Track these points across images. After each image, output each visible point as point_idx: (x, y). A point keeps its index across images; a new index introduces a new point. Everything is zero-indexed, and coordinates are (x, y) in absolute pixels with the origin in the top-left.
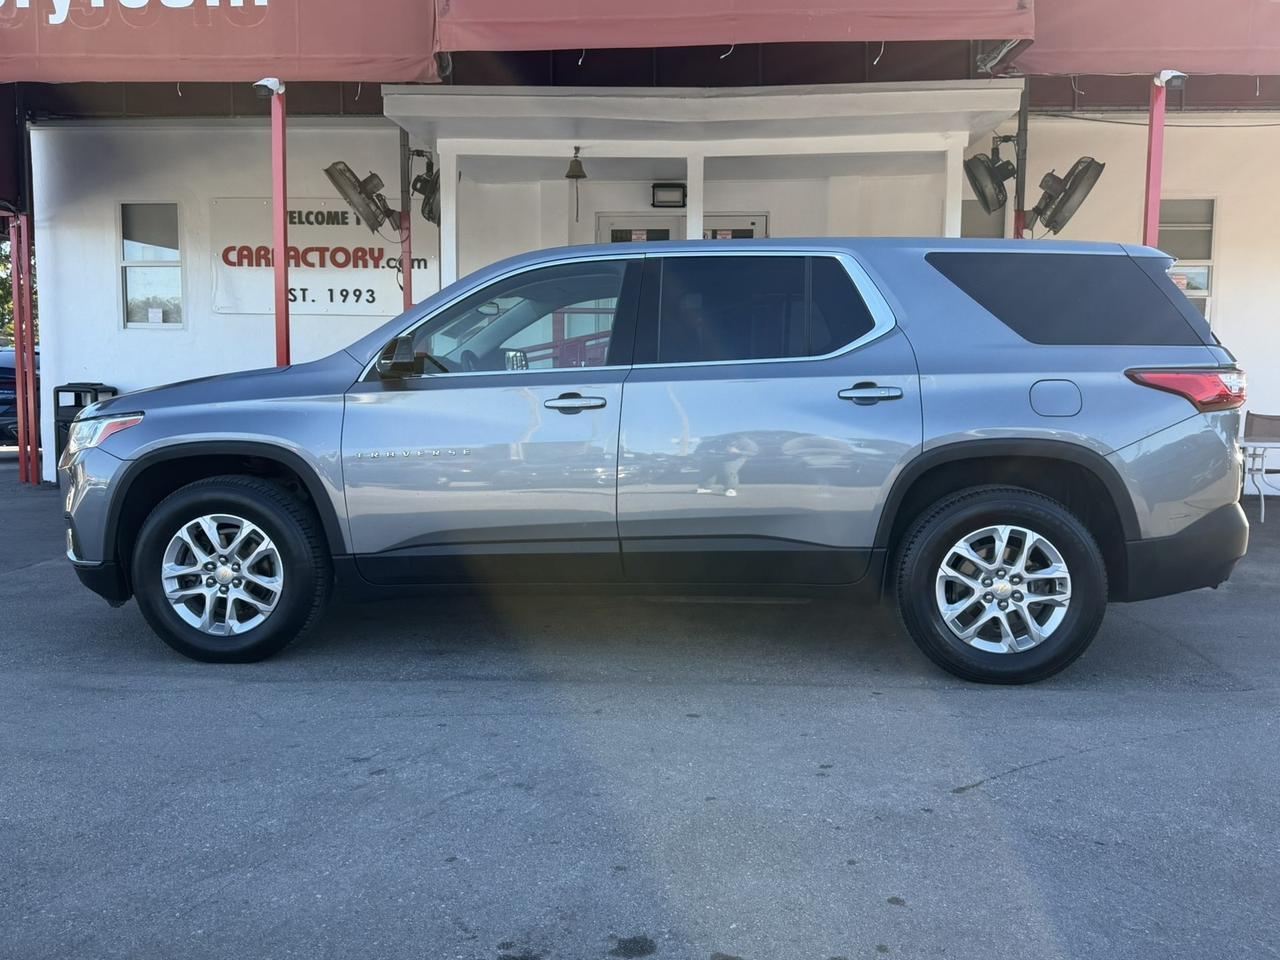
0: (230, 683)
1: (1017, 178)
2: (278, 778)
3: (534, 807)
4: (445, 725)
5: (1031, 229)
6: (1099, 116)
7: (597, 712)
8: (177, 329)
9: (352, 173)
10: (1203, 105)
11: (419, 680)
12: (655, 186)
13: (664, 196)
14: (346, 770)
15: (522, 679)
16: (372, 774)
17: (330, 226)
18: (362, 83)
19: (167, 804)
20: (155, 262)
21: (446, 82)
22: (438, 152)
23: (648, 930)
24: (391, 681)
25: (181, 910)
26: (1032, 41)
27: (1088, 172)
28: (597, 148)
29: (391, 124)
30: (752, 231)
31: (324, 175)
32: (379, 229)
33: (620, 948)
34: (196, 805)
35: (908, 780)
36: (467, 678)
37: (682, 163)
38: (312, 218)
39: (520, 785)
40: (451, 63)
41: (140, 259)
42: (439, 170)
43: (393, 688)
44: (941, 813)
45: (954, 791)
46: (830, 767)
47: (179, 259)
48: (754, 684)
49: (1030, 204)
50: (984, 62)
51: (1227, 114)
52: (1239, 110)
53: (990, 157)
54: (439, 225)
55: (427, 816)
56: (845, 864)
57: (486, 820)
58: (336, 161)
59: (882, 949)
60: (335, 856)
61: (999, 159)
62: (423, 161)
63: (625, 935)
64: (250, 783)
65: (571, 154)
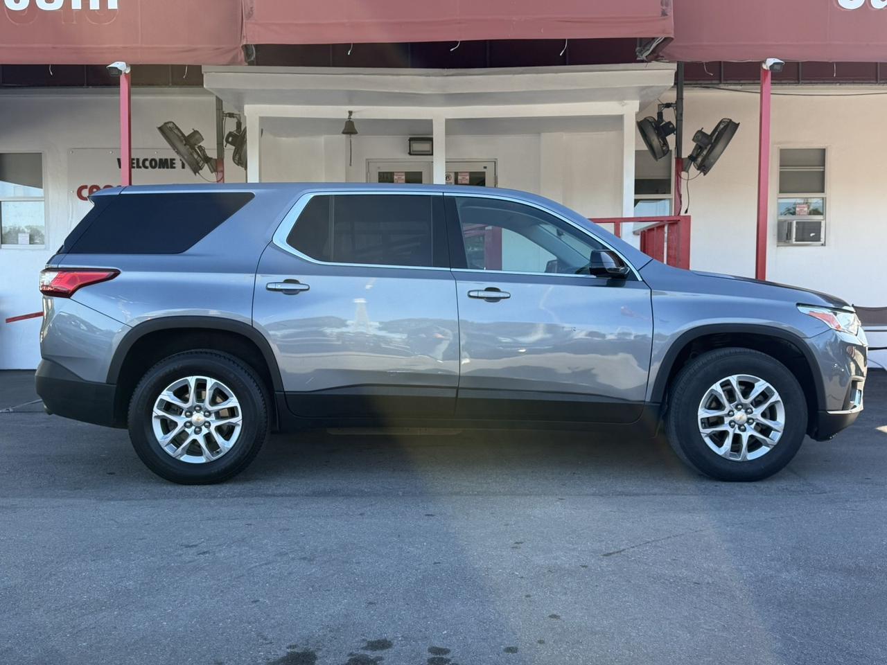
0: (93, 501)
1: (676, 134)
2: (132, 558)
3: (314, 570)
4: (251, 525)
5: (688, 172)
6: (739, 87)
7: (361, 514)
8: (40, 250)
9: (179, 130)
10: (814, 80)
11: (232, 497)
12: (411, 140)
13: (417, 147)
14: (180, 552)
15: (307, 495)
16: (199, 554)
17: (161, 169)
18: (188, 66)
19: (54, 575)
20: (24, 197)
21: (251, 64)
22: (245, 114)
23: (388, 636)
24: (211, 498)
25: (70, 633)
26: (672, 39)
27: (727, 129)
28: (364, 112)
29: (208, 93)
30: (484, 173)
31: (158, 132)
32: (200, 172)
33: (368, 646)
34: (75, 575)
35: (574, 549)
36: (267, 495)
37: (430, 123)
38: (147, 164)
39: (305, 559)
40: (254, 52)
41: (12, 195)
42: (246, 128)
43: (212, 502)
44: (593, 568)
45: (605, 555)
46: (522, 543)
47: (43, 195)
48: (476, 495)
49: (685, 154)
50: (641, 52)
51: (833, 86)
52: (841, 84)
53: (656, 119)
54: (246, 168)
55: (239, 577)
56: (524, 597)
57: (280, 579)
58: (167, 121)
59: (541, 642)
60: (175, 601)
61: (663, 121)
62: (235, 120)
63: (372, 638)
64: (112, 561)
65: (346, 116)
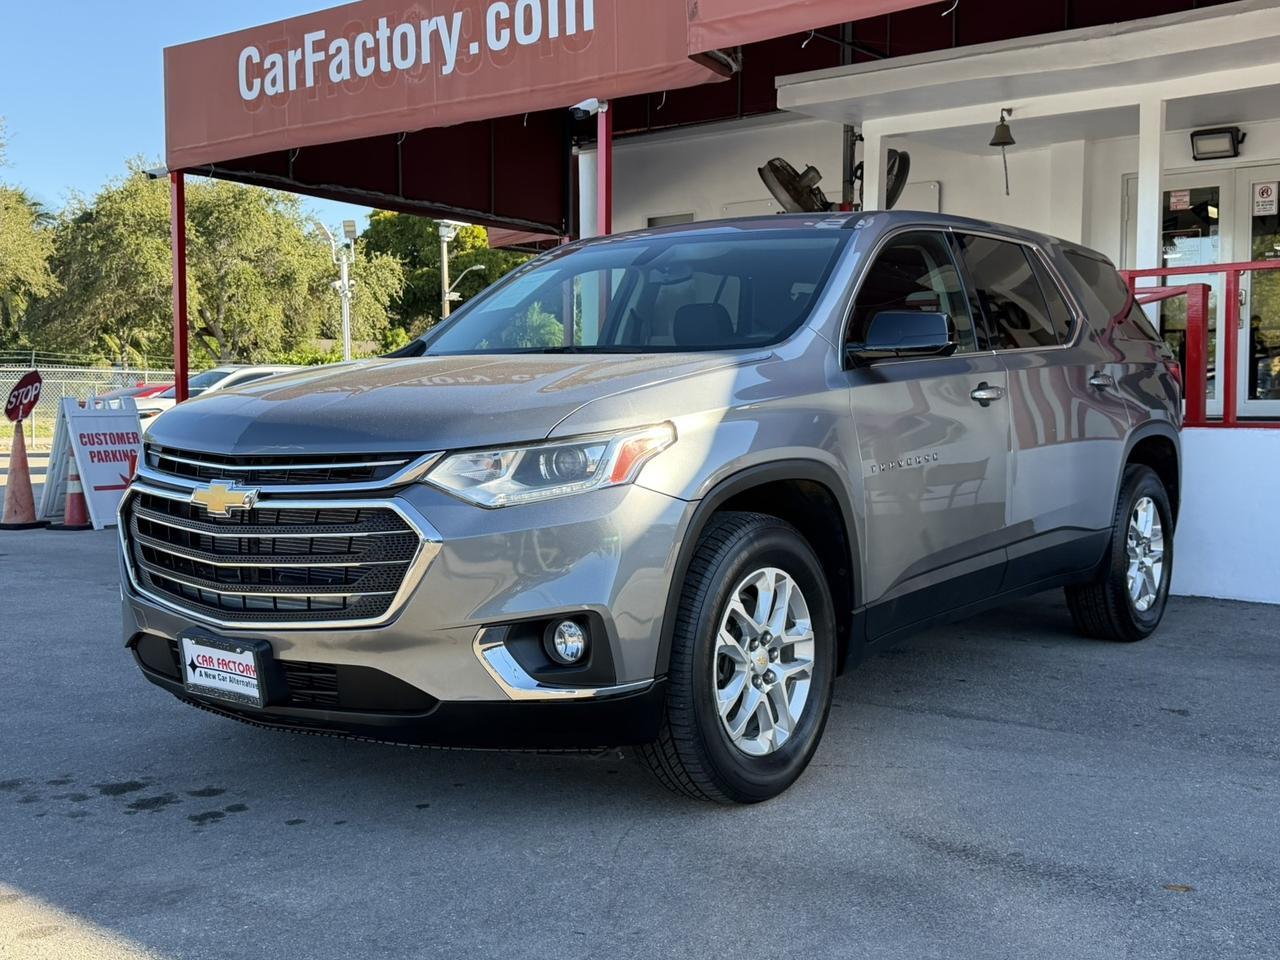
9: (791, 167)
12: (1193, 135)
13: (1207, 146)
22: (863, 135)
28: (1030, 107)
31: (758, 175)
37: (1135, 109)
